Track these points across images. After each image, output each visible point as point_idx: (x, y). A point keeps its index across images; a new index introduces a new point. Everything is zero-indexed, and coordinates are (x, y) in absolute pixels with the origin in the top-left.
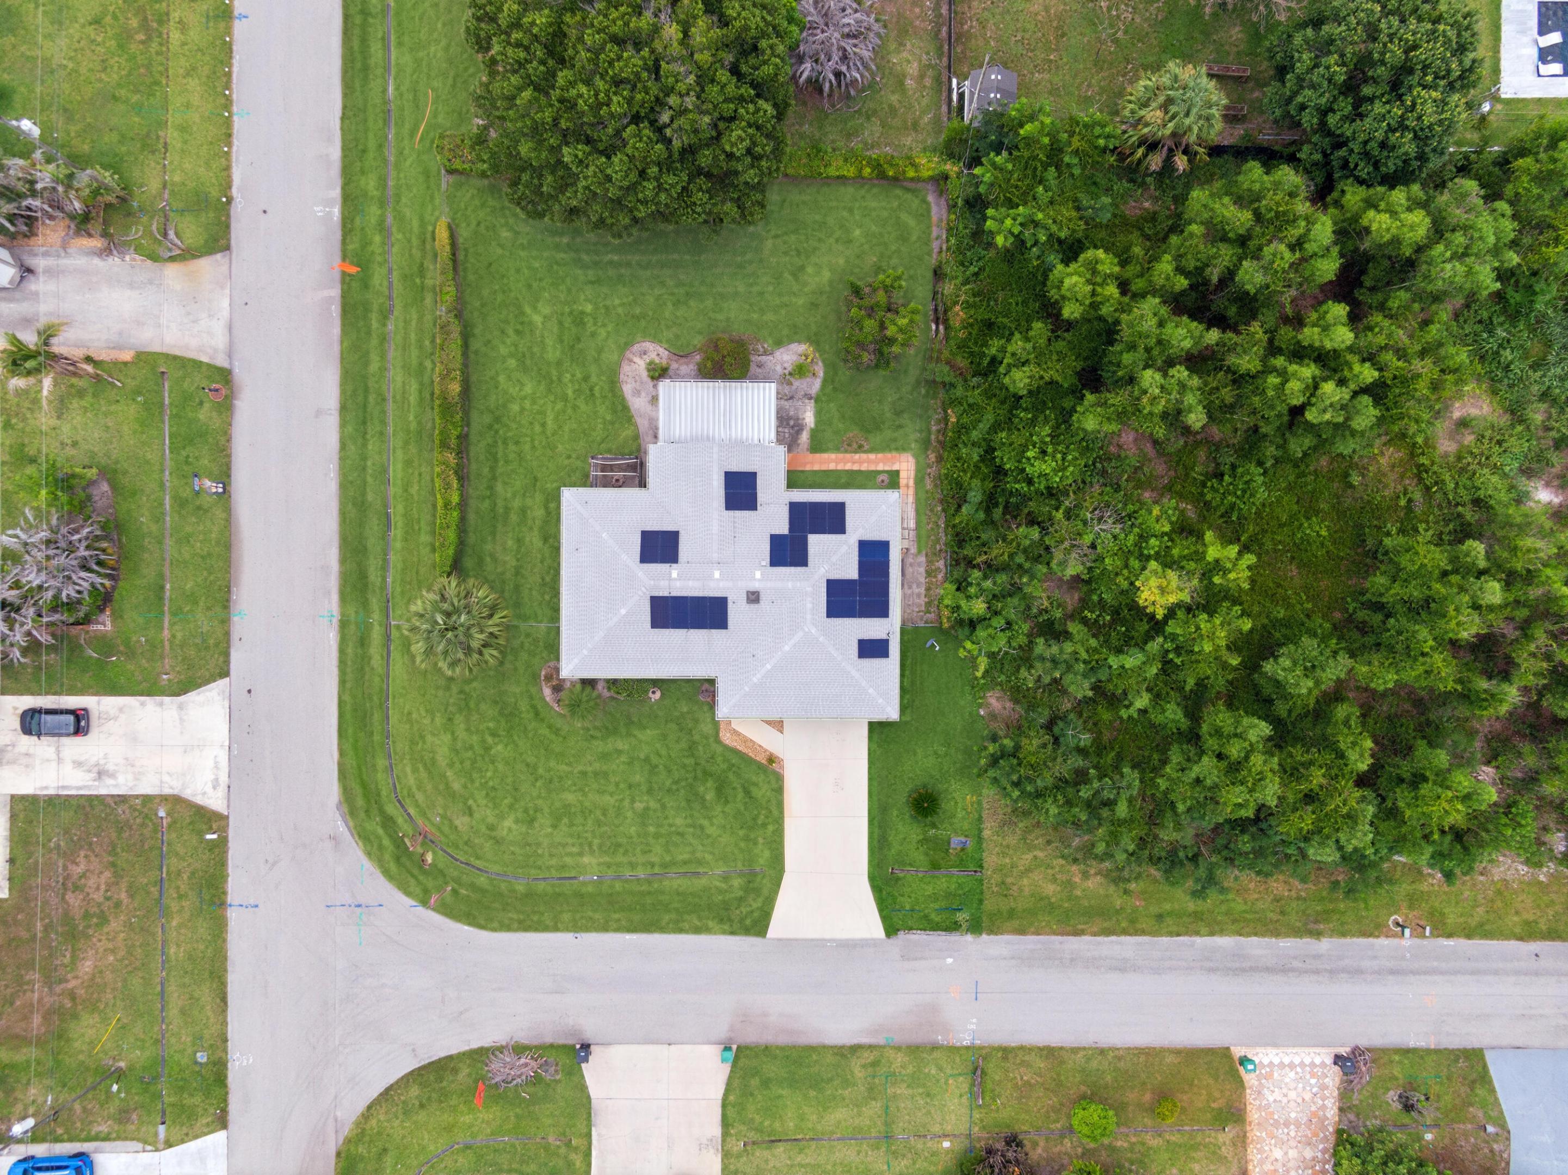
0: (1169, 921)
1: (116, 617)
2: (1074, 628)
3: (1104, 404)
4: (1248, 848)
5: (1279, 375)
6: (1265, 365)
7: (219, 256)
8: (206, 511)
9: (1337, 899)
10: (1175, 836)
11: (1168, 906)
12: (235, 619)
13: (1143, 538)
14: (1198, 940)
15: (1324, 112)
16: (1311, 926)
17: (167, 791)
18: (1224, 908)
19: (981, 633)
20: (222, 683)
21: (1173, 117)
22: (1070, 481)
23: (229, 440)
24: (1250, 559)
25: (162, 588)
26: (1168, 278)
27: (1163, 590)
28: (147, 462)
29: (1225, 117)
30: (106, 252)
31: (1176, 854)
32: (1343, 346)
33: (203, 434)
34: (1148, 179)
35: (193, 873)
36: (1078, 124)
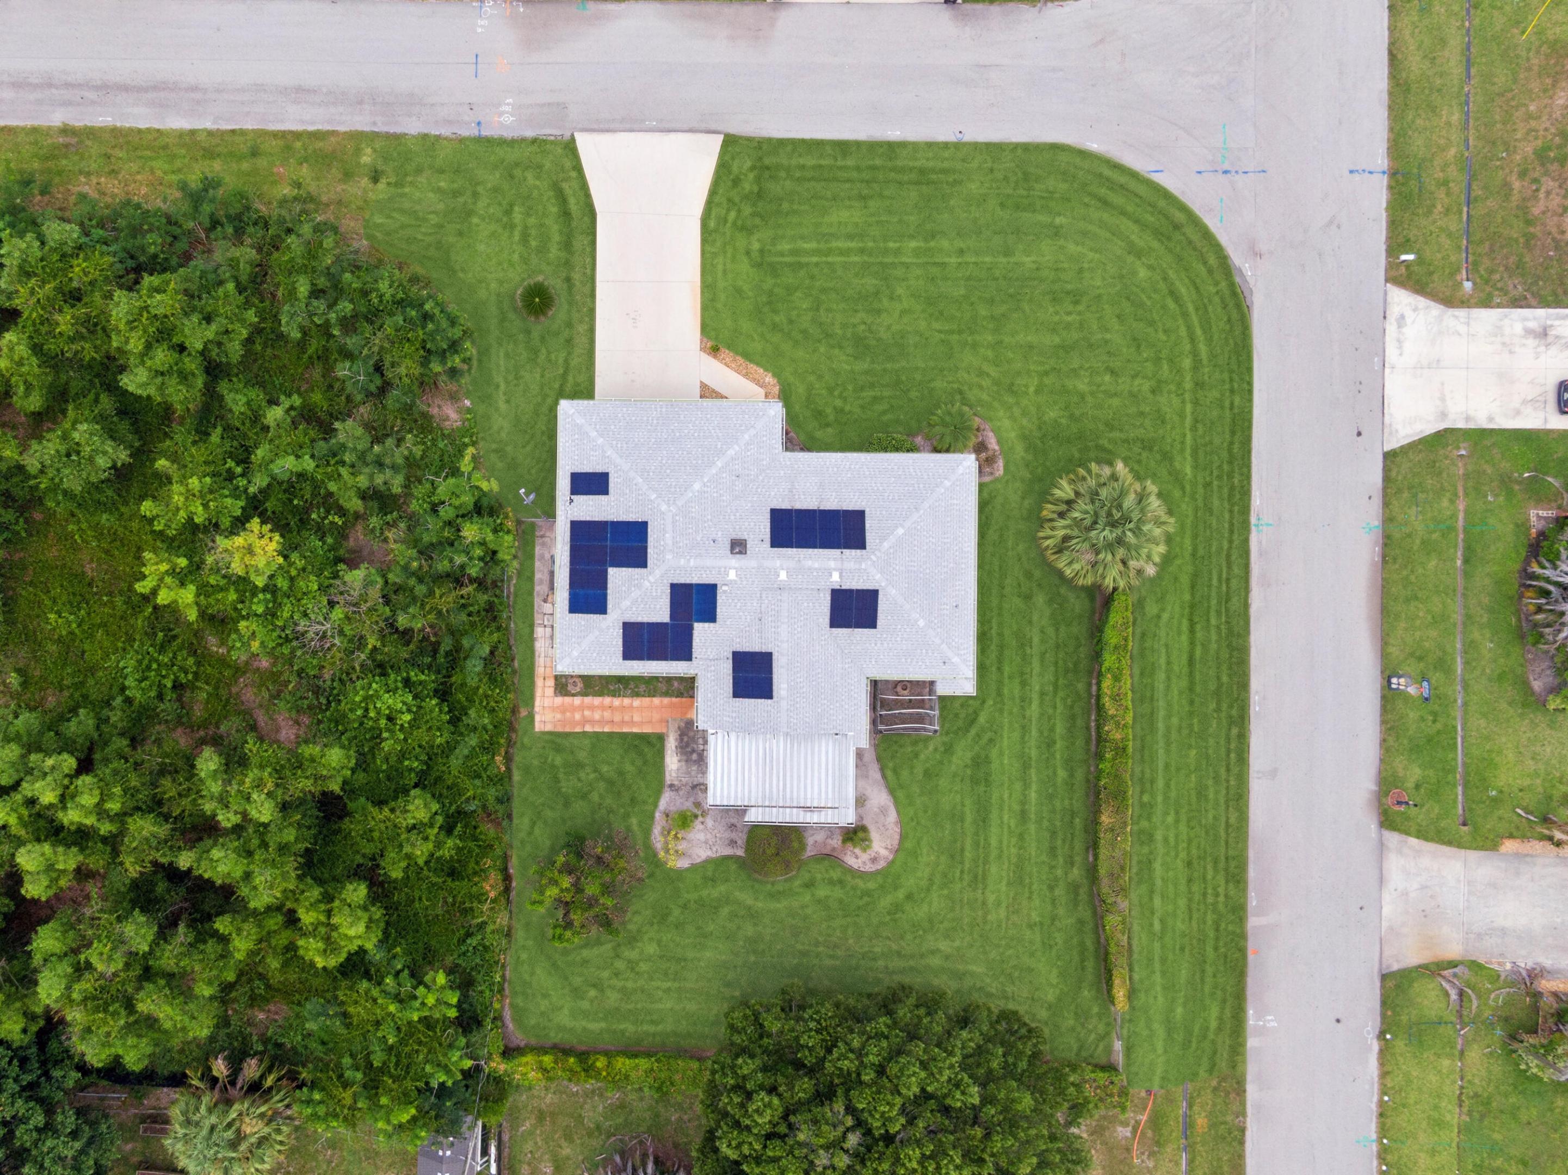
0: (244, 149)
1: (1523, 526)
2: (355, 504)
3: (317, 778)
4: (150, 238)
5: (106, 811)
6: (123, 823)
7: (1395, 967)
8: (1412, 654)
9: (42, 172)
10: (236, 252)
11: (245, 166)
12: (1376, 523)
13: (271, 614)
14: (209, 124)
15: (48, 1128)
16: (74, 140)
17: (1461, 313)
18: (178, 163)
19: (467, 500)
20: (1393, 444)
21: (230, 1125)
22: (359, 684)
23: (1383, 741)
24: (142, 587)
25: (1466, 561)
26: (239, 931)
27: (250, 550)
28: (1484, 715)
29: (167, 1121)
30: (1534, 974)
31: (236, 230)
32: (29, 847)
33: (1415, 749)
34: (260, 1048)
35: (1429, 212)
36: (345, 1119)
